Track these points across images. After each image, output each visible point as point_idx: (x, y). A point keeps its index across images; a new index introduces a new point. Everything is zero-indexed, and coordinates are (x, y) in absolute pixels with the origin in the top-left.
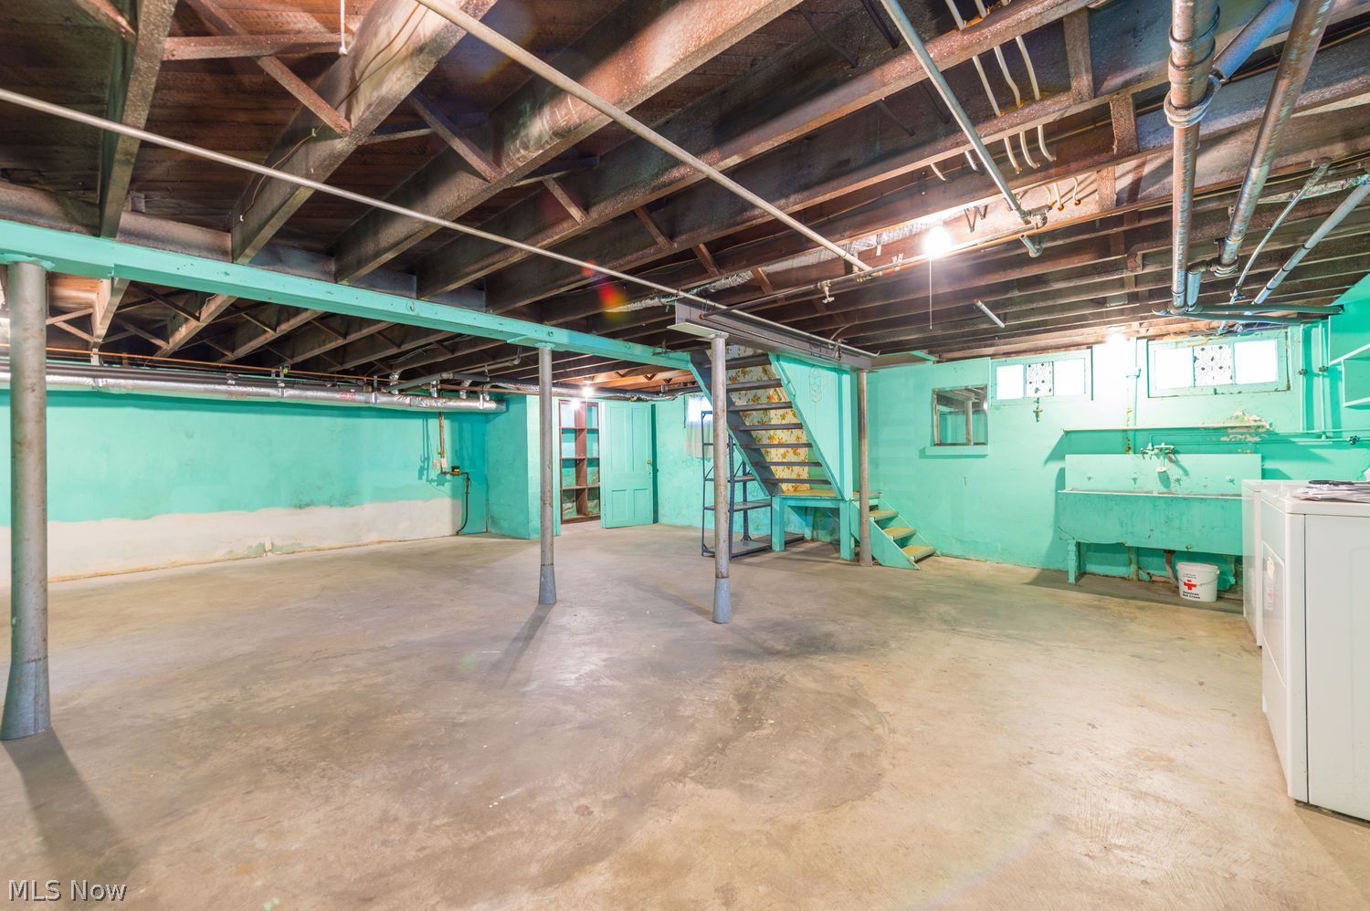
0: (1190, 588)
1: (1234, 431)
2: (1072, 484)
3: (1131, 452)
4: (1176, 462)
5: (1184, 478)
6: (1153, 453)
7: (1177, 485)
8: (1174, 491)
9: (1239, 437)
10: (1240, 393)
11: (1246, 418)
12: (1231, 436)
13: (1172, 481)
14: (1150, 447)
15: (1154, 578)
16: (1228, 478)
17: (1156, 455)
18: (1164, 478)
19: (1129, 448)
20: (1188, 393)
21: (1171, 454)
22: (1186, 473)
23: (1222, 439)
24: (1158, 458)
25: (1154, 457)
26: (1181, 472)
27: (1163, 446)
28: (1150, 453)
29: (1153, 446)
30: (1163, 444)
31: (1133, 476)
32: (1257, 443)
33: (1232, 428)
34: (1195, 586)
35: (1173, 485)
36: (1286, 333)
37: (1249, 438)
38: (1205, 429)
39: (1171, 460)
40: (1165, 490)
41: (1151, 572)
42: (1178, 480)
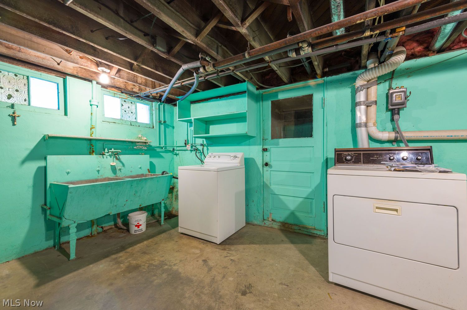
0: (138, 227)
1: (139, 144)
2: (52, 179)
3: (94, 154)
4: (118, 159)
5: (123, 168)
6: (108, 154)
7: (120, 172)
8: (118, 176)
9: (140, 147)
10: (139, 126)
11: (142, 138)
12: (138, 146)
13: (117, 170)
14: (106, 151)
15: (105, 229)
16: (140, 166)
17: (110, 155)
18: (114, 169)
19: (93, 151)
20: (120, 122)
21: (116, 155)
22: (123, 165)
23: (134, 148)
24: (111, 157)
25: (109, 157)
26: (121, 165)
27: (113, 150)
28: (107, 154)
29: (108, 150)
30: (113, 149)
31: (98, 169)
32: (146, 150)
33: (138, 142)
34: (141, 225)
35: (118, 172)
36: (152, 104)
37: (143, 148)
38: (129, 142)
39: (117, 159)
40: (115, 176)
41: (103, 225)
42: (120, 170)
